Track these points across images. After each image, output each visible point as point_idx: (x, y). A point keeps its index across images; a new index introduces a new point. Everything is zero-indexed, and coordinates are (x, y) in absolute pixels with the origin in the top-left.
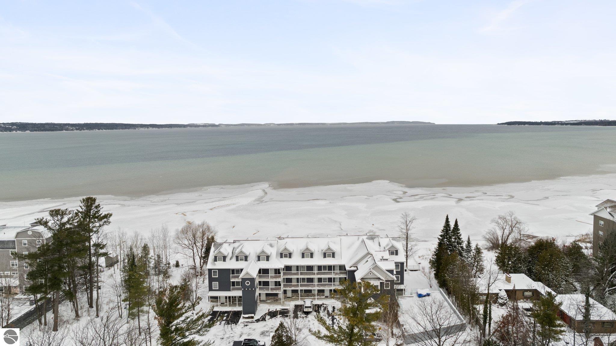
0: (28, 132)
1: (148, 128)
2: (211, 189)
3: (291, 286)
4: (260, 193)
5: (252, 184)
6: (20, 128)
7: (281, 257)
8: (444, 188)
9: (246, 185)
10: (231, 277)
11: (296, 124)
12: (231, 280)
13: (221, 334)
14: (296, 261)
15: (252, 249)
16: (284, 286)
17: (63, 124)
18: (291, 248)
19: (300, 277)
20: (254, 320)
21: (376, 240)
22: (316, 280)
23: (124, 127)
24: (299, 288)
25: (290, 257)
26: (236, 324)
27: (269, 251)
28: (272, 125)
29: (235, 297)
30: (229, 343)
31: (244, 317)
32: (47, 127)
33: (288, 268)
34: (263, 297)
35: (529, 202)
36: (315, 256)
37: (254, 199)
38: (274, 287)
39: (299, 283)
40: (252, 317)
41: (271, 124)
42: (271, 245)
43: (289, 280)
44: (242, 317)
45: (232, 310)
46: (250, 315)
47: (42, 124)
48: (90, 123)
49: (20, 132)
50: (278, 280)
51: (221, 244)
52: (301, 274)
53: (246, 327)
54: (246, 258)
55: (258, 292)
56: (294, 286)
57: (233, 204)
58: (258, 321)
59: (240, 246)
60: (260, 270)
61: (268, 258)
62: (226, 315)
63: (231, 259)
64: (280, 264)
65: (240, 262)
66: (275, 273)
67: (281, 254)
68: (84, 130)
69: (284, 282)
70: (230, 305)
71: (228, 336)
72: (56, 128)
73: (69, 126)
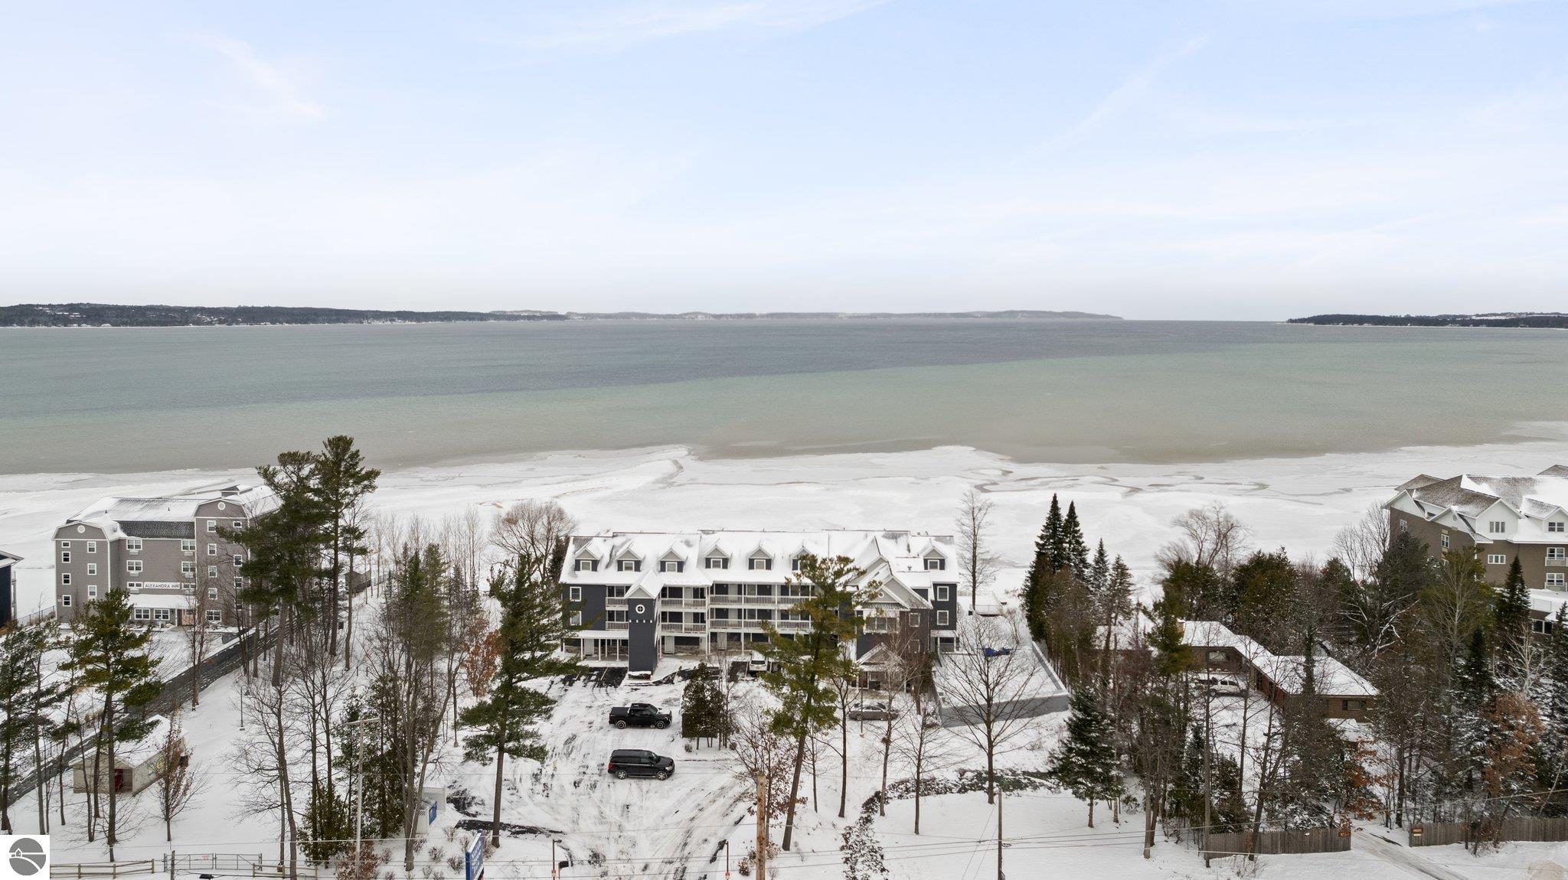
0: (107, 326)
1: (394, 320)
2: (555, 456)
3: (726, 625)
4: (667, 467)
5: (649, 449)
6: (88, 317)
7: (708, 566)
8: (1104, 465)
9: (635, 450)
10: (607, 602)
11: (762, 316)
12: (607, 609)
13: (588, 701)
14: (737, 574)
15: (649, 550)
16: (713, 624)
17: (190, 308)
18: (727, 549)
19: (744, 606)
20: (651, 682)
21: (902, 540)
22: (776, 615)
23: (334, 318)
24: (743, 630)
25: (725, 566)
26: (616, 687)
27: (683, 552)
28: (699, 317)
29: (614, 641)
30: (603, 714)
31: (631, 677)
32: (151, 315)
33: (721, 588)
34: (670, 646)
35: (1300, 498)
36: (775, 565)
37: (652, 478)
38: (691, 624)
39: (743, 620)
40: (647, 677)
41: (696, 314)
42: (688, 544)
43: (722, 613)
44: (627, 676)
45: (608, 666)
46: (643, 672)
47: (140, 308)
48: (253, 308)
49: (89, 327)
50: (699, 610)
51: (588, 540)
52: (747, 601)
53: (634, 692)
54: (638, 566)
55: (659, 633)
56: (732, 625)
57: (606, 488)
58: (658, 683)
59: (625, 542)
60: (664, 589)
61: (680, 566)
62: (595, 673)
63: (607, 567)
64: (705, 578)
65: (625, 573)
66: (695, 596)
67: (708, 561)
68: (238, 323)
69: (712, 617)
70: (603, 658)
71: (601, 704)
72: (172, 317)
73: (202, 314)
